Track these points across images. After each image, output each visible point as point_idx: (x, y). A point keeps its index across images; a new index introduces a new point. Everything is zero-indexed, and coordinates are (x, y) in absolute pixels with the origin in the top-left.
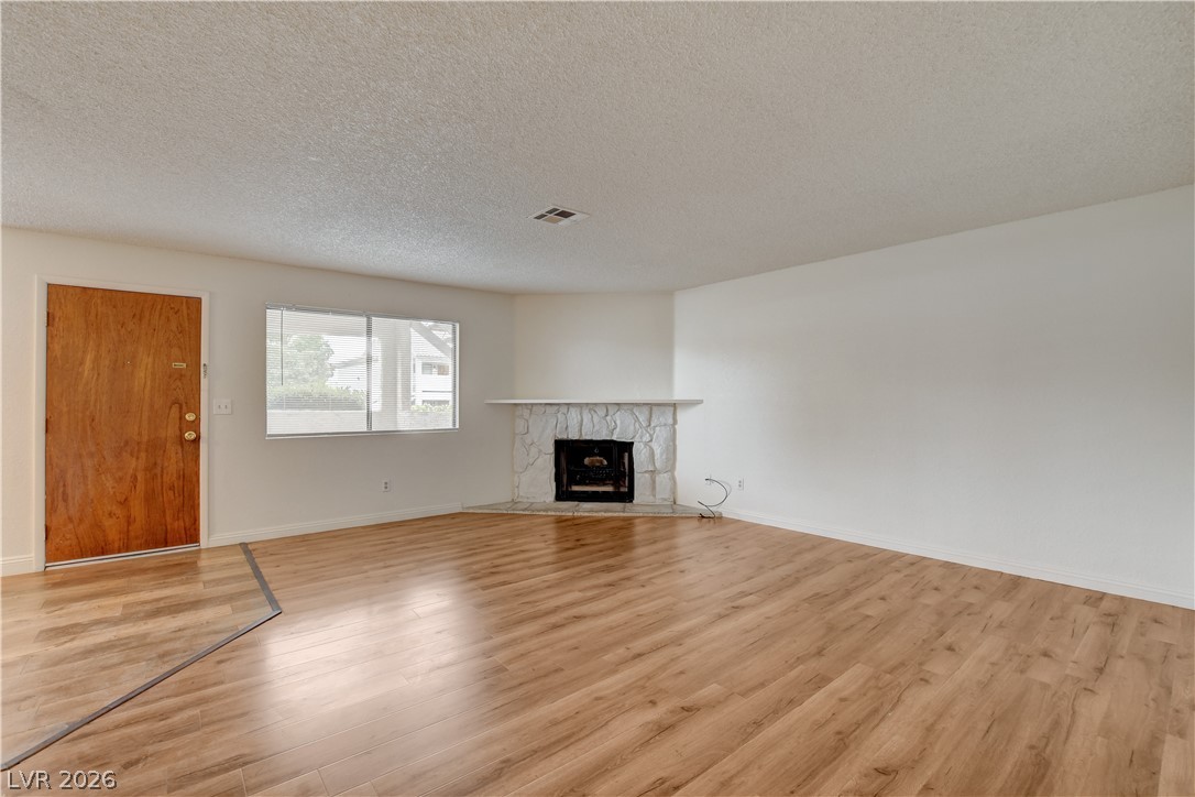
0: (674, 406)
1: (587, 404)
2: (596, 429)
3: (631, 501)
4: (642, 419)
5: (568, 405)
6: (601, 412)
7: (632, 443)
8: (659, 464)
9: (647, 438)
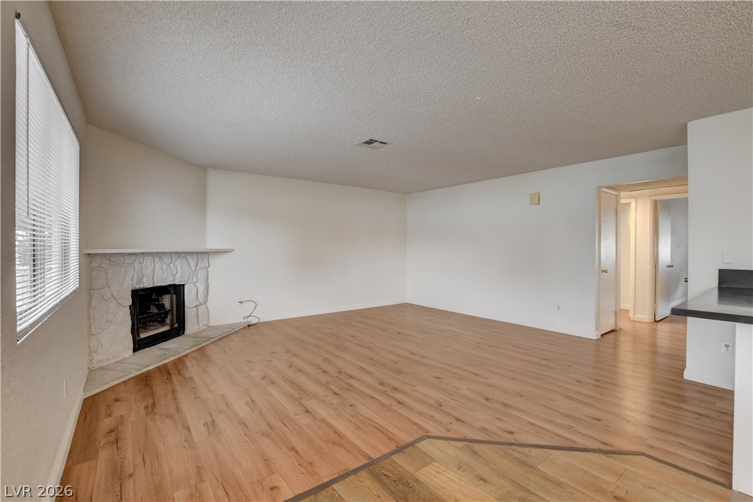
0: (208, 253)
1: (157, 253)
2: (165, 274)
3: (183, 334)
4: (193, 264)
5: (143, 253)
6: (167, 260)
7: (184, 285)
8: (201, 299)
9: (195, 280)
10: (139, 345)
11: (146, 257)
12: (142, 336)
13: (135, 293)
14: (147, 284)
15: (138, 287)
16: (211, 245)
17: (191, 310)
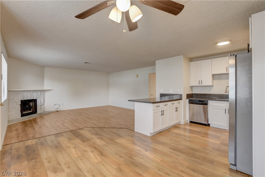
0: (44, 91)
1: (28, 90)
2: (31, 96)
3: (36, 113)
4: (39, 94)
5: (24, 91)
6: (31, 92)
7: (37, 100)
8: (42, 103)
9: (40, 98)
10: (23, 115)
11: (25, 92)
12: (24, 113)
13: (22, 101)
14: (26, 99)
15: (23, 99)
16: (45, 88)
17: (39, 107)
